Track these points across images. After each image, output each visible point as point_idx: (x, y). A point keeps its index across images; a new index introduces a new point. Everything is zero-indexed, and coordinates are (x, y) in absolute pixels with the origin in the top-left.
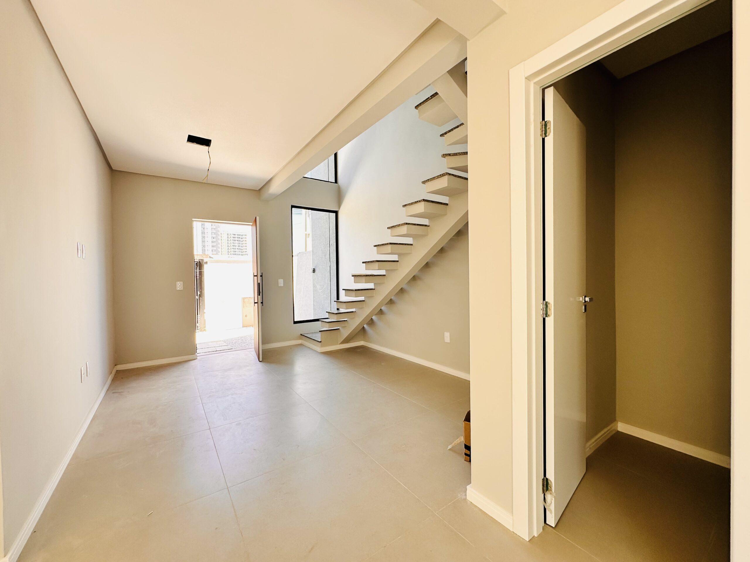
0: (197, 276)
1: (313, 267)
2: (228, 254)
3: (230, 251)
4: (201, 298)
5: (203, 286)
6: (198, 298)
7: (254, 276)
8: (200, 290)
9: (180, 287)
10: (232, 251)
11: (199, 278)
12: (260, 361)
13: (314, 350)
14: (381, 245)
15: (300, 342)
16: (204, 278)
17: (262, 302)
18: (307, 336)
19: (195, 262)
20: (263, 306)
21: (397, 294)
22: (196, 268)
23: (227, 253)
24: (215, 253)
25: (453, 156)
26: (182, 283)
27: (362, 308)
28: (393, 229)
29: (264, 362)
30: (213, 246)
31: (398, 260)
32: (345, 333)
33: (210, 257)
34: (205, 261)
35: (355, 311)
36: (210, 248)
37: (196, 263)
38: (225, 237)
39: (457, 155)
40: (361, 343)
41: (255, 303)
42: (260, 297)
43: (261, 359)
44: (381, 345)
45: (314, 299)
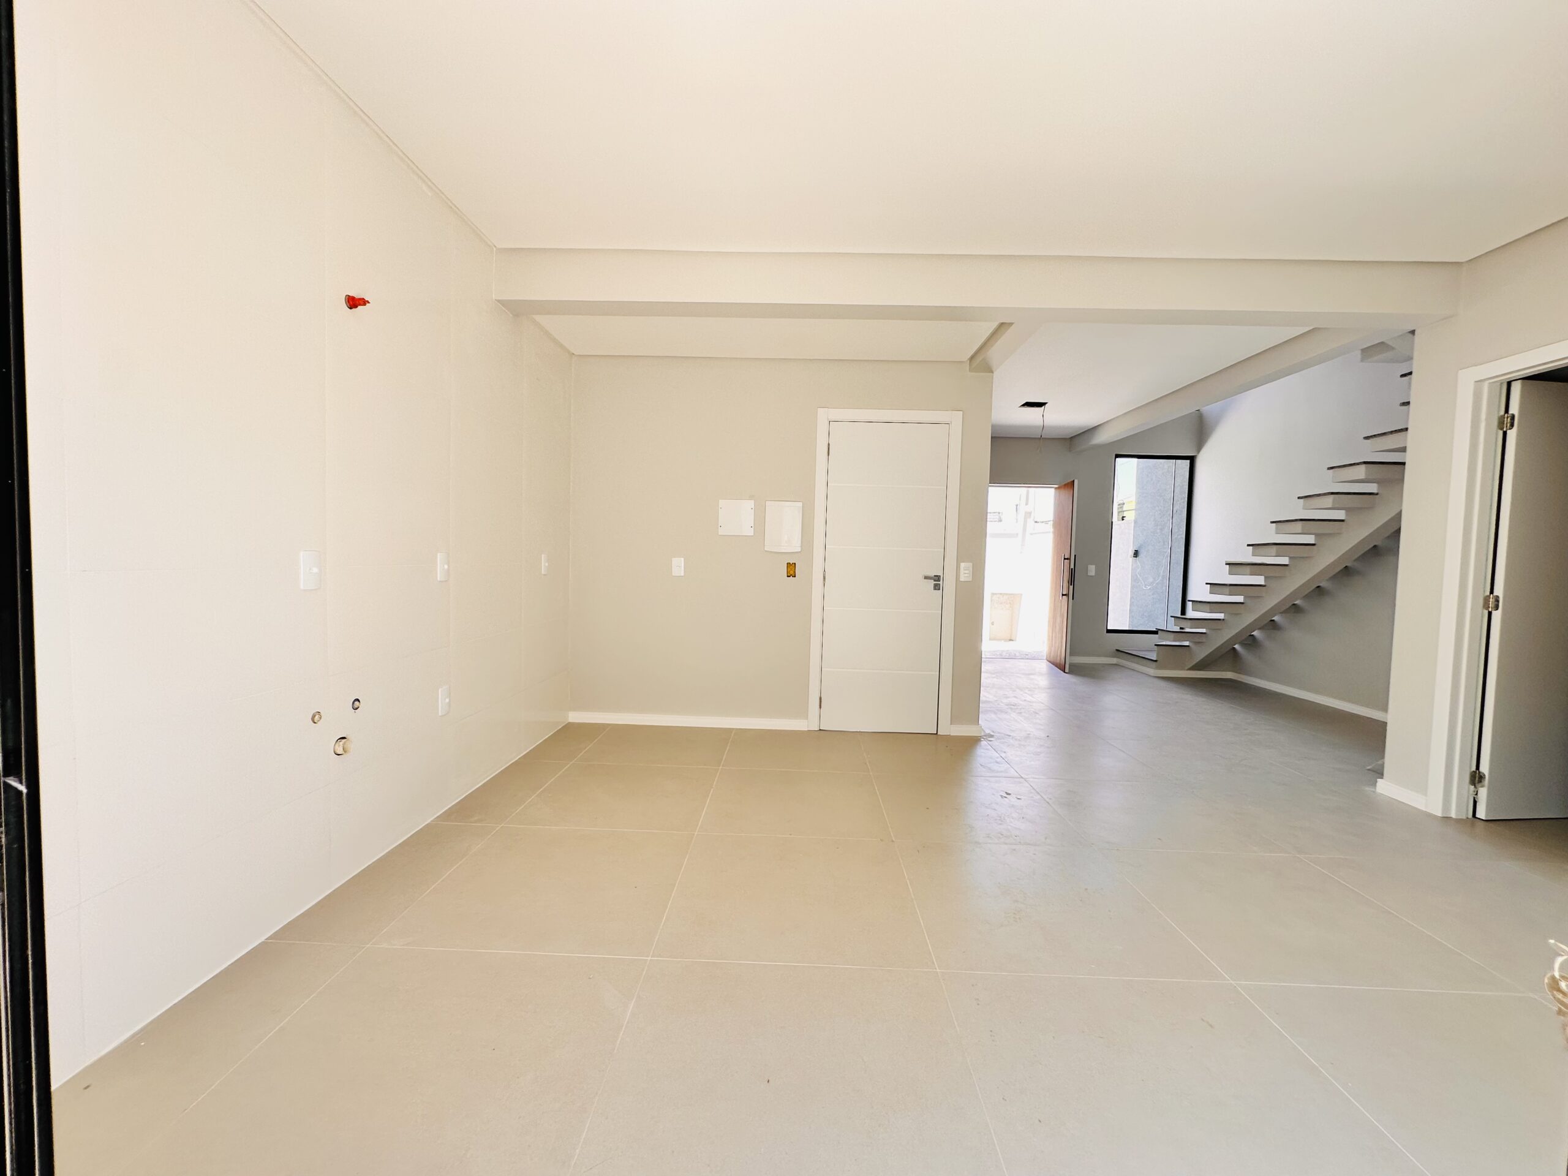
1: (1135, 547)
12: (1065, 672)
13: (1143, 673)
14: (1284, 522)
15: (1117, 660)
17: (1073, 595)
18: (1129, 652)
20: (1074, 601)
21: (1307, 597)
27: (1236, 615)
28: (1309, 499)
29: (1072, 674)
31: (1314, 543)
32: (1201, 653)
35: (1224, 617)
40: (1229, 675)
41: (1063, 595)
42: (1071, 587)
43: (1067, 670)
44: (1268, 679)
45: (1133, 600)
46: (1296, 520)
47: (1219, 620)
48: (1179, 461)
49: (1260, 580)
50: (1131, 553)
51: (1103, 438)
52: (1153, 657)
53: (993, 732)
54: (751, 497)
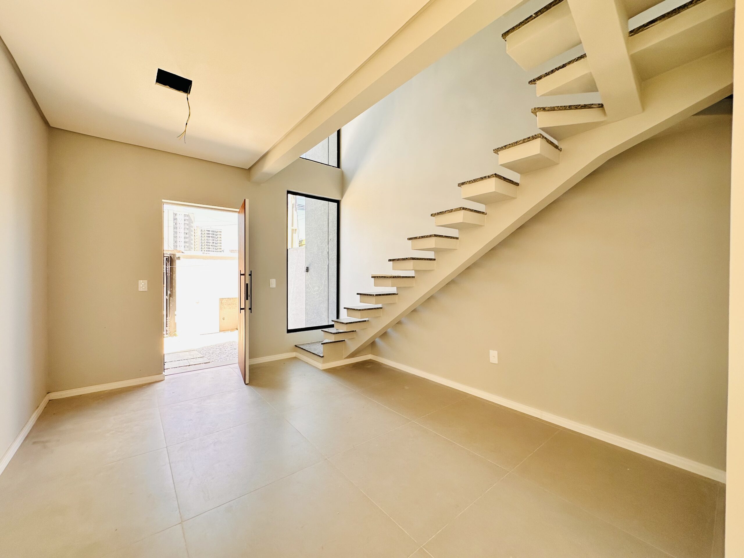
0: (167, 273)
1: (306, 265)
2: (202, 251)
3: (203, 247)
4: (171, 298)
5: (174, 284)
6: (168, 298)
7: (241, 275)
8: (171, 289)
9: (144, 287)
10: (206, 248)
11: (169, 275)
12: (246, 383)
13: (314, 367)
14: (419, 238)
15: (294, 354)
16: (175, 275)
17: (250, 307)
18: (304, 348)
19: (164, 257)
20: (251, 312)
22: (167, 264)
23: (200, 250)
24: (186, 249)
25: (548, 110)
26: (146, 281)
27: (377, 317)
28: (440, 216)
29: (251, 385)
30: (185, 242)
31: (434, 258)
32: (353, 346)
33: (182, 252)
34: (177, 256)
35: (368, 320)
36: (183, 244)
37: (167, 259)
38: (199, 233)
39: (554, 110)
40: (370, 357)
41: (241, 309)
42: (248, 302)
45: (307, 302)
47: (365, 321)
48: (331, 203)
49: (393, 289)
50: (305, 269)
52: (321, 352)
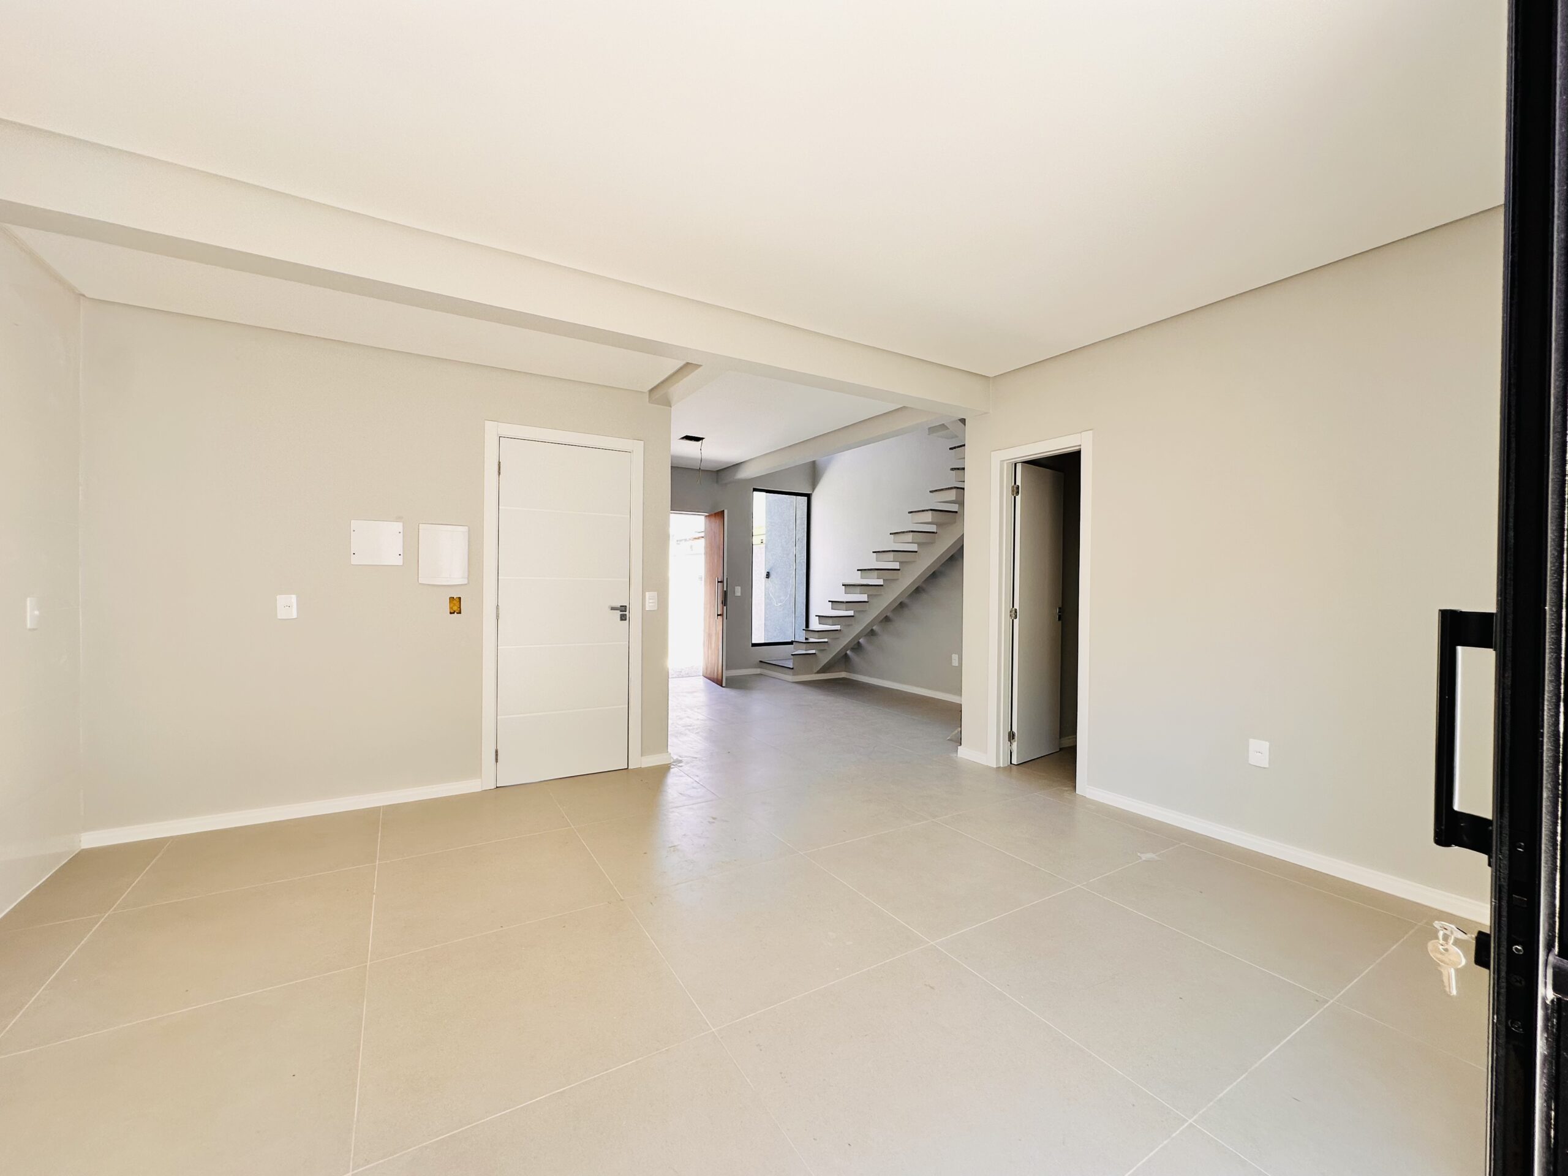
1: (766, 569)
13: (784, 680)
14: (881, 552)
15: (761, 670)
18: (772, 662)
31: (899, 568)
32: (825, 659)
35: (840, 628)
40: (843, 675)
41: (718, 615)
42: (725, 608)
43: (724, 685)
44: (870, 676)
45: (767, 616)
46: (889, 551)
47: (837, 630)
48: (799, 498)
49: (864, 598)
50: (765, 575)
51: (745, 474)
52: (790, 665)
53: (680, 756)
54: (398, 519)
